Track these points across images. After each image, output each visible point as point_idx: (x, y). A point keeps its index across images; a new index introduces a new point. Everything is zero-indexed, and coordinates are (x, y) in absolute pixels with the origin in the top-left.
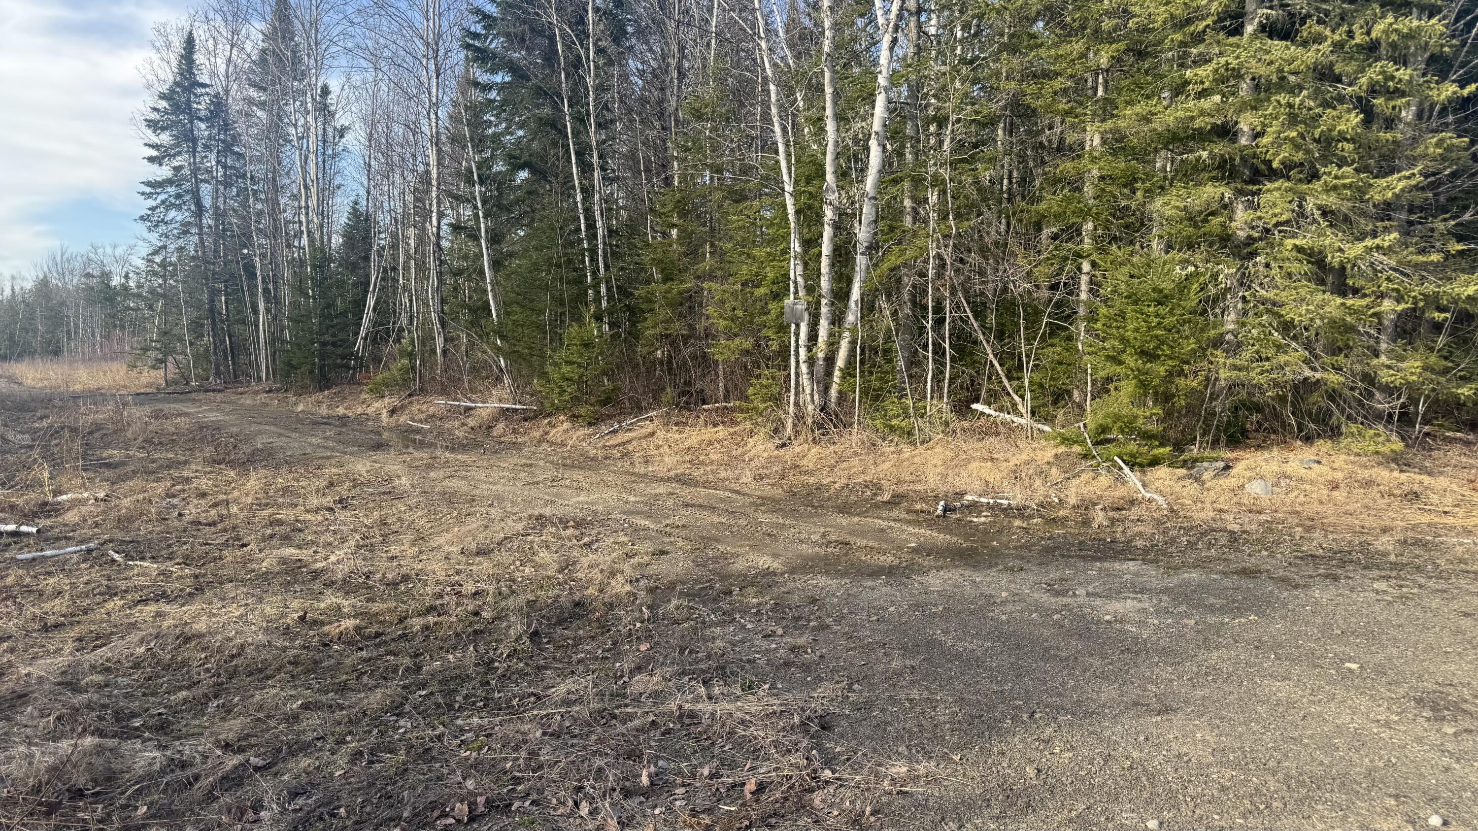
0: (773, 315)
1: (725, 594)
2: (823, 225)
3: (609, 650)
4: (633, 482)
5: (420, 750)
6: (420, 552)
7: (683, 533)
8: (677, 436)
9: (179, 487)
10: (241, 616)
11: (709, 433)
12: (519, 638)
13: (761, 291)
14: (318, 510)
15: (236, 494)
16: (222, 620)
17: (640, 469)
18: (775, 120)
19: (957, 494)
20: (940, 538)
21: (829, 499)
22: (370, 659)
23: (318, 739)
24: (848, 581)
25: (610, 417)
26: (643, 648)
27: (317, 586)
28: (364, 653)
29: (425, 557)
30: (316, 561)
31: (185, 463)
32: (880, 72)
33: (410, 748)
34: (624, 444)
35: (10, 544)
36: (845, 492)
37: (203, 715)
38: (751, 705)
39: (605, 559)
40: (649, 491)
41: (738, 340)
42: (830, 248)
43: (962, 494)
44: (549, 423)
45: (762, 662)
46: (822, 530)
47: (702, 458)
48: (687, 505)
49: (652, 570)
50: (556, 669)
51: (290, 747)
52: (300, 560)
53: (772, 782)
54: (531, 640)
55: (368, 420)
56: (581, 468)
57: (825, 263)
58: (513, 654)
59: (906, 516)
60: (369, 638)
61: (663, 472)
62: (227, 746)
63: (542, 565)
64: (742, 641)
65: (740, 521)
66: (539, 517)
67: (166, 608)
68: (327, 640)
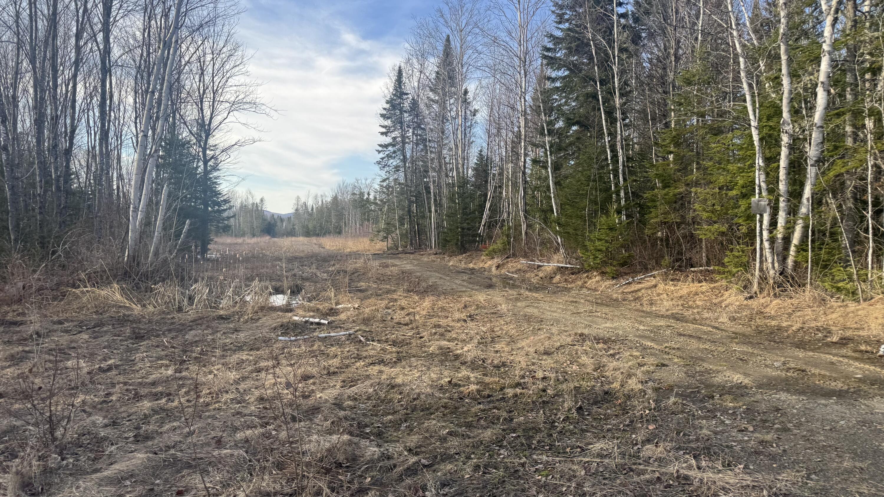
0: (743, 208)
1: (709, 398)
2: (781, 147)
3: (628, 426)
4: (642, 317)
5: (512, 470)
6: (512, 349)
7: (678, 353)
8: (672, 288)
9: (391, 304)
10: (419, 377)
11: (695, 287)
12: (570, 410)
13: (734, 192)
14: (459, 320)
15: (418, 309)
16: (410, 378)
17: (647, 308)
20: (883, 373)
21: (788, 337)
22: (484, 410)
23: (457, 454)
24: (805, 398)
25: (626, 274)
26: (651, 427)
27: (457, 364)
28: (481, 406)
29: (515, 353)
30: (457, 349)
31: (395, 291)
32: (825, 41)
33: (506, 468)
34: (636, 291)
35: (315, 329)
36: (800, 334)
37: (399, 430)
38: (730, 478)
39: (624, 366)
40: (654, 323)
41: (716, 226)
42: (786, 162)
44: (587, 277)
45: (738, 448)
46: (783, 359)
47: (690, 303)
48: (680, 335)
49: (656, 376)
50: (593, 433)
51: (442, 456)
52: (449, 348)
54: (578, 412)
55: (485, 271)
56: (607, 306)
57: (782, 172)
58: (566, 419)
59: (853, 354)
60: (484, 397)
61: (663, 311)
62: (410, 450)
63: (583, 365)
64: (723, 432)
65: (720, 349)
66: (581, 335)
67: (383, 369)
68: (462, 395)
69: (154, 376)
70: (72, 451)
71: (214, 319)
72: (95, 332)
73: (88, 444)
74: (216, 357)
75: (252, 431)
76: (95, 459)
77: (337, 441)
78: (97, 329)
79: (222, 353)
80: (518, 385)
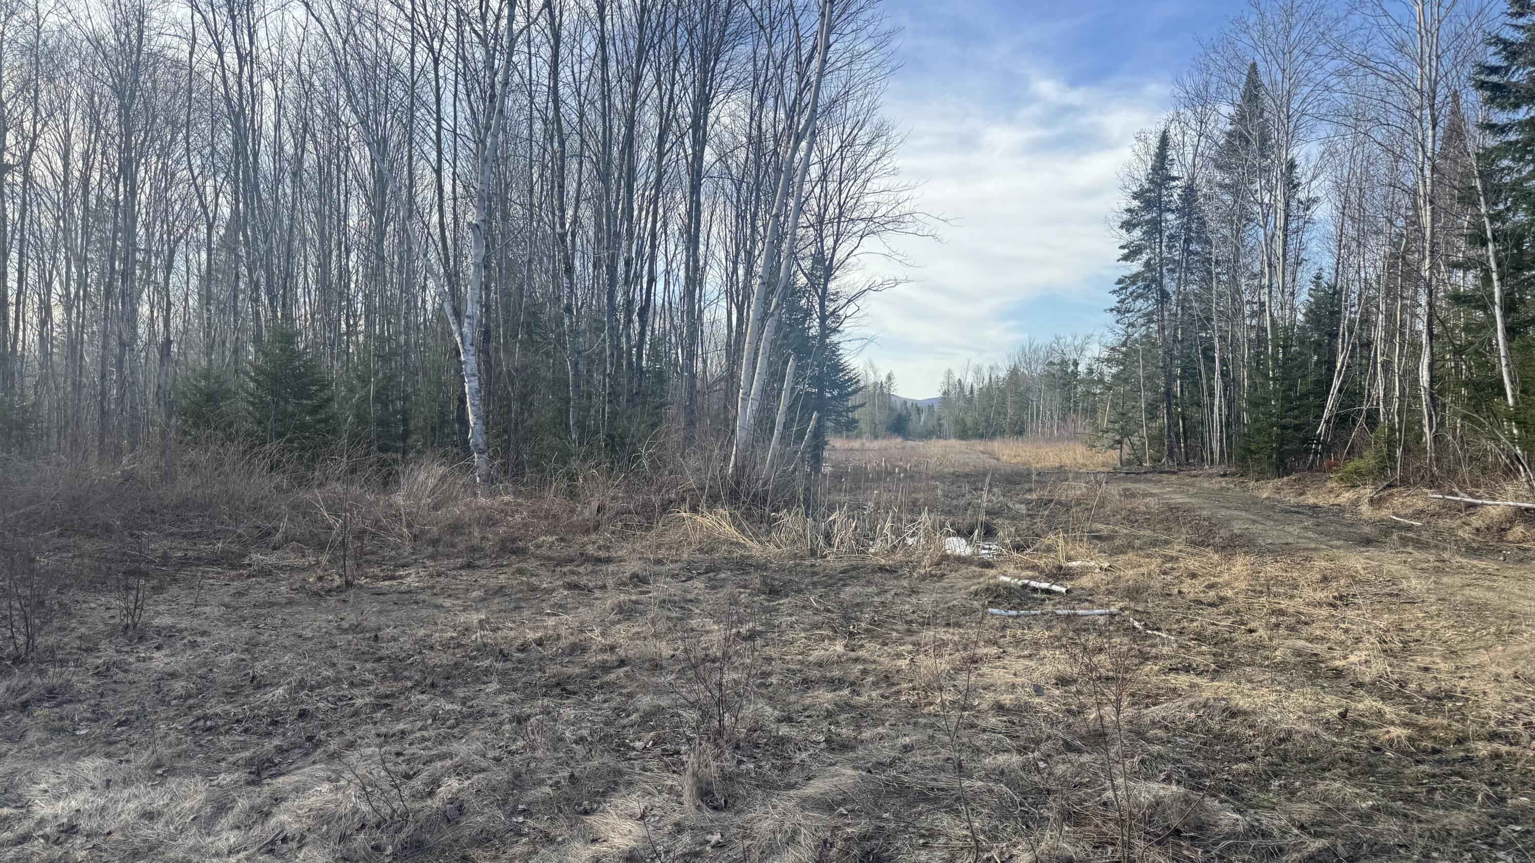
6: (1457, 668)
9: (1169, 565)
10: (1277, 702)
14: (1319, 604)
15: (1226, 576)
16: (1258, 702)
22: (1434, 776)
23: (1402, 849)
27: (1344, 684)
28: (1425, 768)
29: (1467, 674)
30: (1334, 658)
31: (1166, 542)
37: (1268, 791)
51: (1370, 846)
52: (1316, 655)
55: (1343, 511)
60: (1424, 751)
62: (1302, 827)
67: (1198, 680)
68: (1377, 744)
69: (816, 653)
70: (749, 753)
71: (874, 571)
72: (710, 579)
73: (765, 744)
74: (897, 631)
75: (1006, 756)
76: (782, 769)
77: (1162, 793)
78: (712, 575)
79: (906, 626)
80: (1493, 736)
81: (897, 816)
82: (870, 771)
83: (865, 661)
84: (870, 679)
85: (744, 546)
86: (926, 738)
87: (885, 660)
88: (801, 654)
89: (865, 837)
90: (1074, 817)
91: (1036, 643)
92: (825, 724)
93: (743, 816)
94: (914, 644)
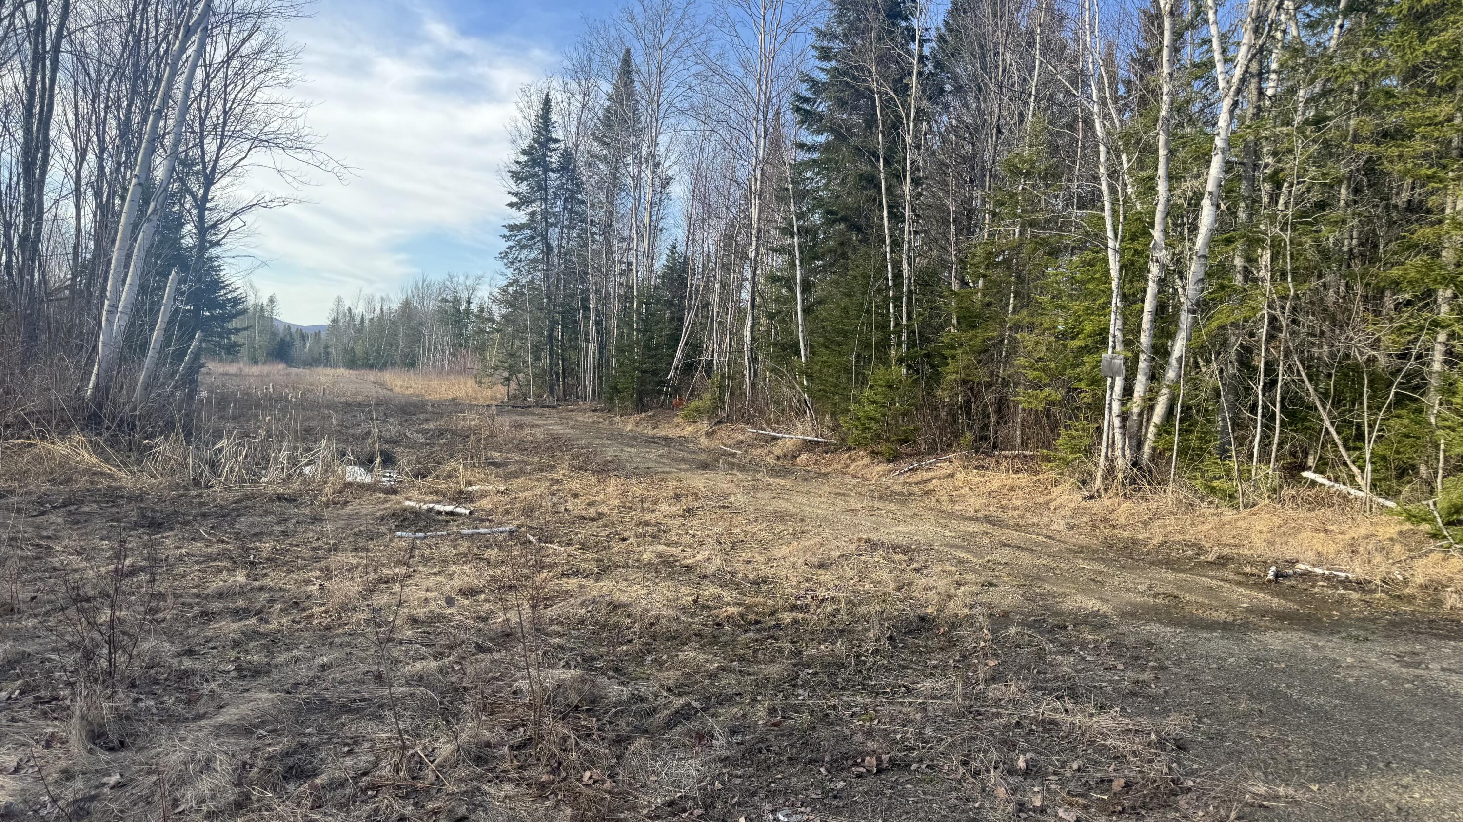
0: (1087, 367)
1: (1060, 628)
2: (1146, 281)
3: (959, 661)
4: (945, 518)
5: (821, 715)
6: (769, 560)
7: (1007, 569)
8: (977, 479)
9: (555, 487)
10: (647, 594)
11: (1009, 479)
12: (878, 640)
13: (1077, 343)
14: (672, 517)
15: (602, 496)
16: (633, 596)
17: (947, 507)
18: (1103, 179)
19: (1287, 561)
20: (1275, 602)
21: (1149, 553)
22: (757, 640)
23: (737, 695)
24: (1182, 631)
25: (909, 456)
26: (992, 663)
27: (694, 577)
28: (751, 635)
29: (775, 564)
30: (685, 558)
31: (553, 467)
32: (1218, 134)
33: (812, 713)
34: (925, 482)
35: (448, 522)
36: (1165, 550)
37: (643, 665)
38: (1104, 721)
39: (941, 584)
40: (962, 528)
41: (1047, 391)
42: (1154, 304)
43: (1293, 563)
44: (850, 457)
45: (1109, 689)
46: (1147, 582)
47: (1004, 502)
48: (1004, 545)
49: (984, 598)
50: (915, 669)
51: (717, 698)
52: (673, 556)
53: (1137, 783)
54: (889, 643)
55: (687, 442)
56: (891, 502)
57: (1146, 318)
58: (876, 651)
59: (1236, 578)
60: (750, 623)
61: (971, 512)
62: (669, 690)
63: (879, 582)
64: (1084, 670)
65: (1062, 565)
66: (868, 541)
67: (585, 582)
68: (718, 620)
69: (214, 585)
70: (147, 690)
71: (271, 500)
72: (70, 513)
73: (166, 680)
74: (303, 558)
75: (425, 663)
76: (188, 702)
77: (562, 677)
78: (72, 508)
79: (312, 553)
80: (793, 608)
81: (320, 730)
82: (288, 692)
83: (271, 589)
84: (278, 606)
85: (111, 476)
86: (344, 655)
87: (291, 586)
88: (196, 587)
89: (287, 754)
90: (489, 708)
91: (444, 561)
92: (233, 654)
93: (145, 753)
94: (322, 570)
